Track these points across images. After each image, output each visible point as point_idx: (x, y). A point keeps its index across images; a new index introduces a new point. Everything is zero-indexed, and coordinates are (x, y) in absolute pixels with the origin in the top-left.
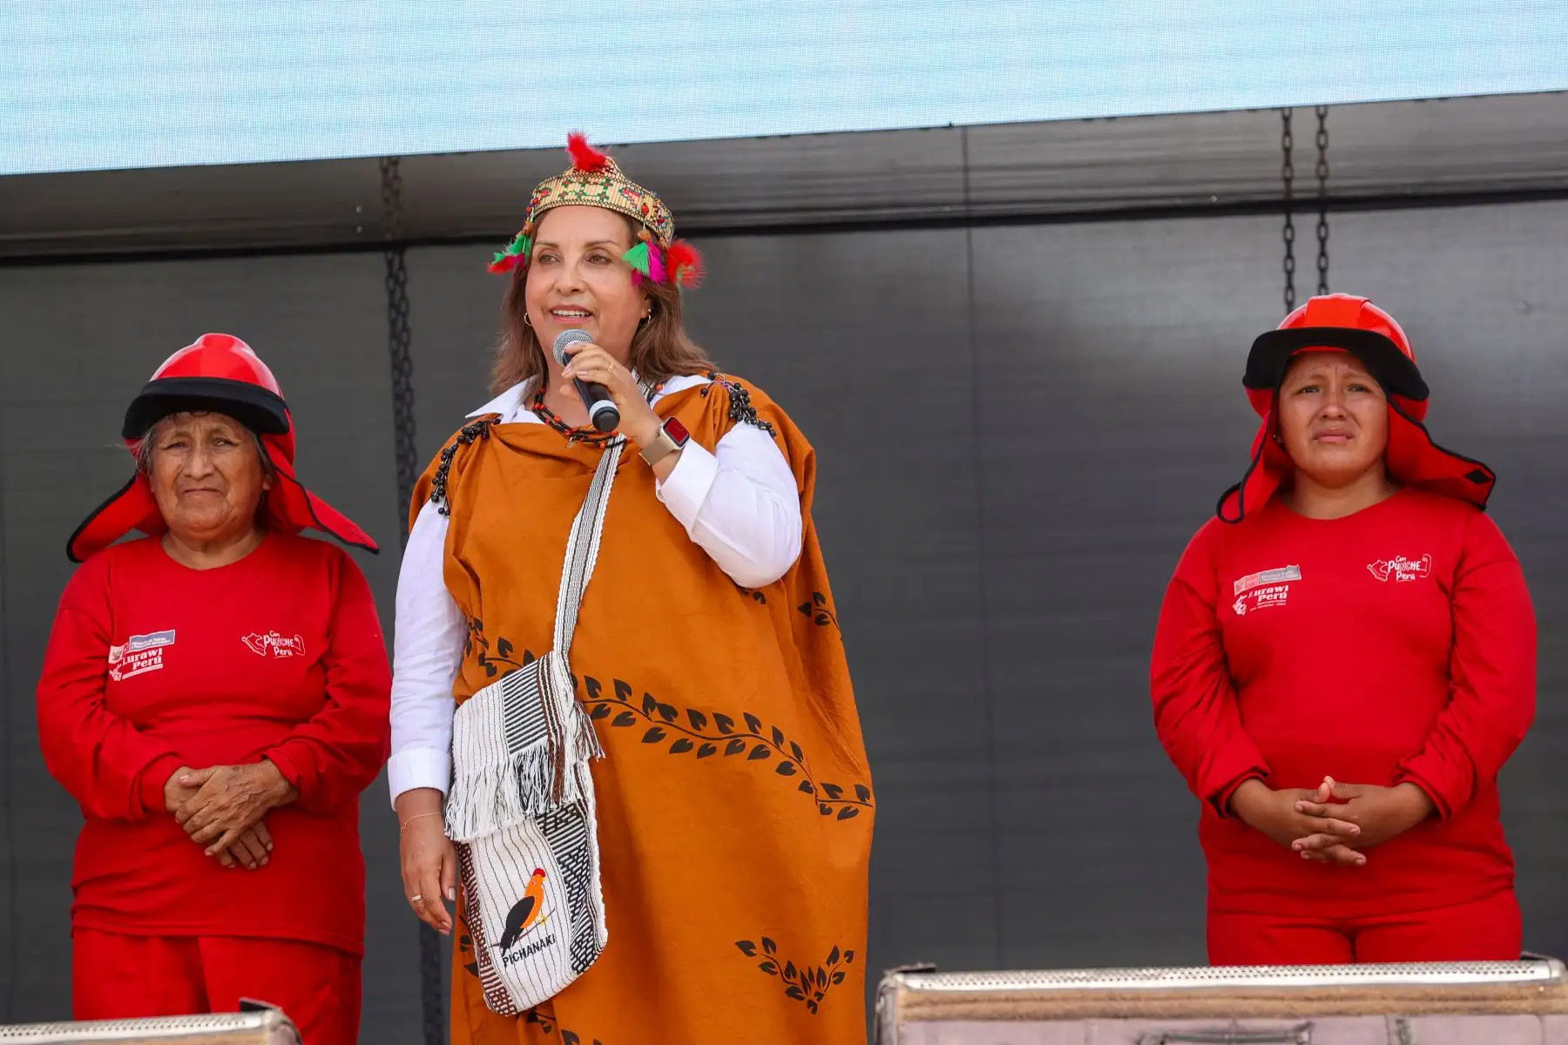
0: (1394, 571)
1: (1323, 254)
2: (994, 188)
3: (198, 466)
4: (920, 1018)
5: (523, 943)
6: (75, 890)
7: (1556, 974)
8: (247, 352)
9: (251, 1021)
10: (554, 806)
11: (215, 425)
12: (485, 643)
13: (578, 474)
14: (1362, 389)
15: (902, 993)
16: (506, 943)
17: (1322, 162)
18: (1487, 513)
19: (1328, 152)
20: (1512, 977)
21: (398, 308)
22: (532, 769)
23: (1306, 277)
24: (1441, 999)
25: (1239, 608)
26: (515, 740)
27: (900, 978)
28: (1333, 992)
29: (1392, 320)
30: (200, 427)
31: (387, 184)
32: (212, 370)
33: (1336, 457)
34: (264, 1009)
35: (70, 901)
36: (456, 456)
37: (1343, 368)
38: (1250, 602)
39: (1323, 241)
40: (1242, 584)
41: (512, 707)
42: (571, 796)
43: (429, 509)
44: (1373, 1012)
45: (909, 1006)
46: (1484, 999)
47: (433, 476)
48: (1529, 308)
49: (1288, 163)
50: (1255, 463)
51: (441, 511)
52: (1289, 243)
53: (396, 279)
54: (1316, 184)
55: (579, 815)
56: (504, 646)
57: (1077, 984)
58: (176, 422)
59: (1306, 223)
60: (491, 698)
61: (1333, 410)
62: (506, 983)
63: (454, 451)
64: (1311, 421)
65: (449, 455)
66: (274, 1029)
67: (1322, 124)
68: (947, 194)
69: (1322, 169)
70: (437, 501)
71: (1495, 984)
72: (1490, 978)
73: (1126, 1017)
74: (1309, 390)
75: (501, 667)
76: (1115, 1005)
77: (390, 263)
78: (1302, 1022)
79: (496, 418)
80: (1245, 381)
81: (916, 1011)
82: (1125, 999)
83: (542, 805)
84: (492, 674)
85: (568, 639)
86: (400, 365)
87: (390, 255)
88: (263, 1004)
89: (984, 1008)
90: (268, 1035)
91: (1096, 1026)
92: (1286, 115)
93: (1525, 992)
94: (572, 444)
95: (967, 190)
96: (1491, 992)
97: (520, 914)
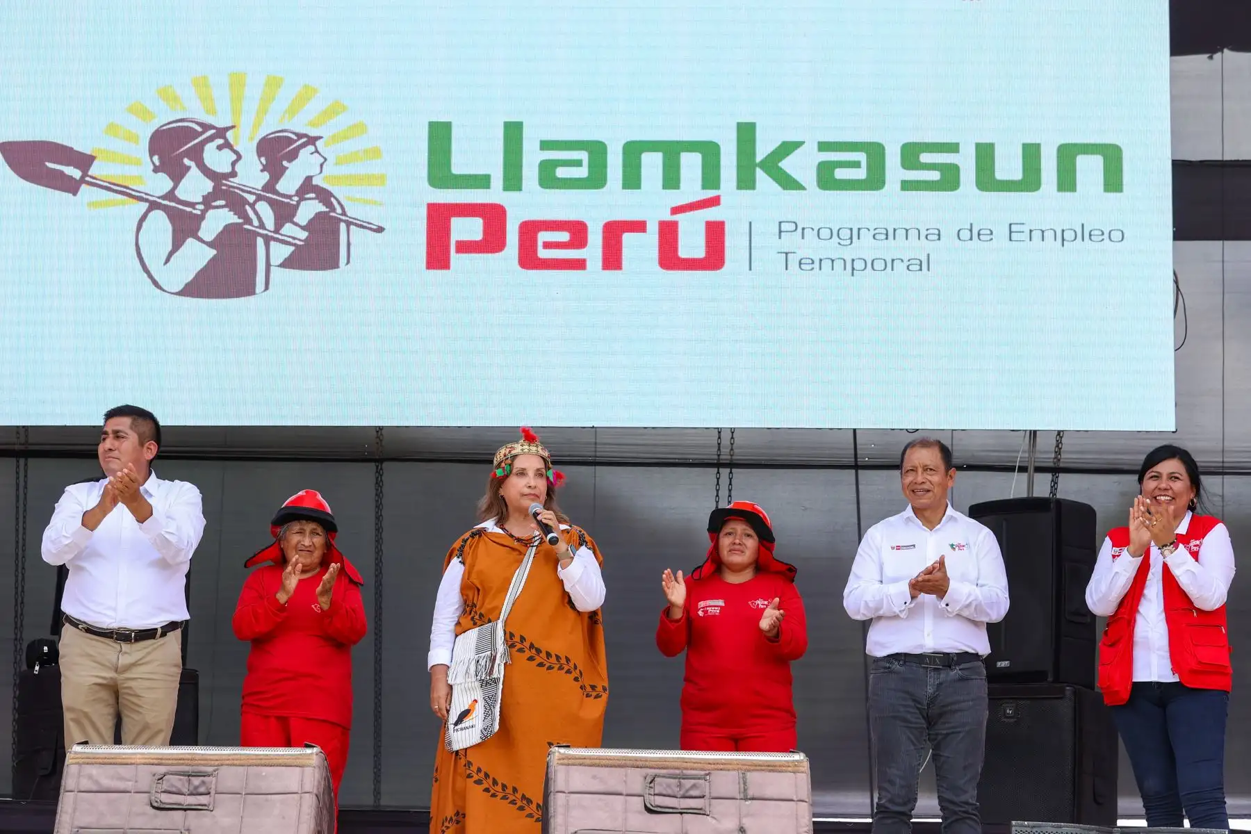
0: (758, 604)
1: (730, 484)
2: (605, 452)
3: (307, 542)
4: (562, 764)
5: (462, 725)
6: (243, 697)
7: (802, 758)
8: (320, 497)
9: (309, 751)
10: (488, 677)
11: (315, 527)
12: (476, 612)
13: (518, 555)
14: (748, 535)
15: (557, 754)
16: (456, 724)
17: (732, 449)
18: (794, 583)
19: (734, 445)
20: (786, 759)
21: (379, 483)
22: (483, 663)
23: (724, 493)
24: (759, 766)
25: (701, 613)
26: (479, 650)
27: (557, 748)
28: (719, 762)
29: (764, 512)
30: (309, 527)
31: (378, 437)
32: (307, 505)
33: (737, 559)
34: (313, 747)
35: (241, 702)
36: (468, 542)
37: (744, 527)
38: (705, 612)
39: (731, 479)
40: (702, 604)
41: (480, 638)
42: (495, 675)
43: (455, 561)
44: (734, 770)
45: (559, 759)
46: (775, 766)
47: (458, 548)
48: (806, 509)
49: (719, 449)
50: (708, 559)
51: (460, 562)
52: (718, 479)
53: (379, 473)
54: (729, 457)
55: (496, 683)
56: (481, 615)
57: (624, 754)
58: (301, 524)
59: (725, 472)
60: (473, 634)
61: (737, 541)
62: (452, 739)
63: (467, 539)
64: (729, 545)
65: (465, 541)
66: (317, 754)
67: (732, 435)
68: (588, 452)
69: (732, 452)
70: (458, 557)
71: (780, 761)
72: (778, 758)
73: (641, 767)
74: (730, 534)
75: (479, 623)
76: (638, 763)
77: (377, 467)
78: (707, 772)
79: (484, 530)
80: (708, 530)
81: (562, 761)
82: (641, 761)
83: (484, 676)
84: (475, 624)
85: (506, 616)
86: (379, 506)
87: (377, 464)
88: (314, 745)
89: (588, 762)
90: (315, 757)
91: (630, 771)
92: (719, 431)
93: (790, 764)
94: (516, 543)
95: (596, 451)
96: (777, 764)
97: (464, 715)
